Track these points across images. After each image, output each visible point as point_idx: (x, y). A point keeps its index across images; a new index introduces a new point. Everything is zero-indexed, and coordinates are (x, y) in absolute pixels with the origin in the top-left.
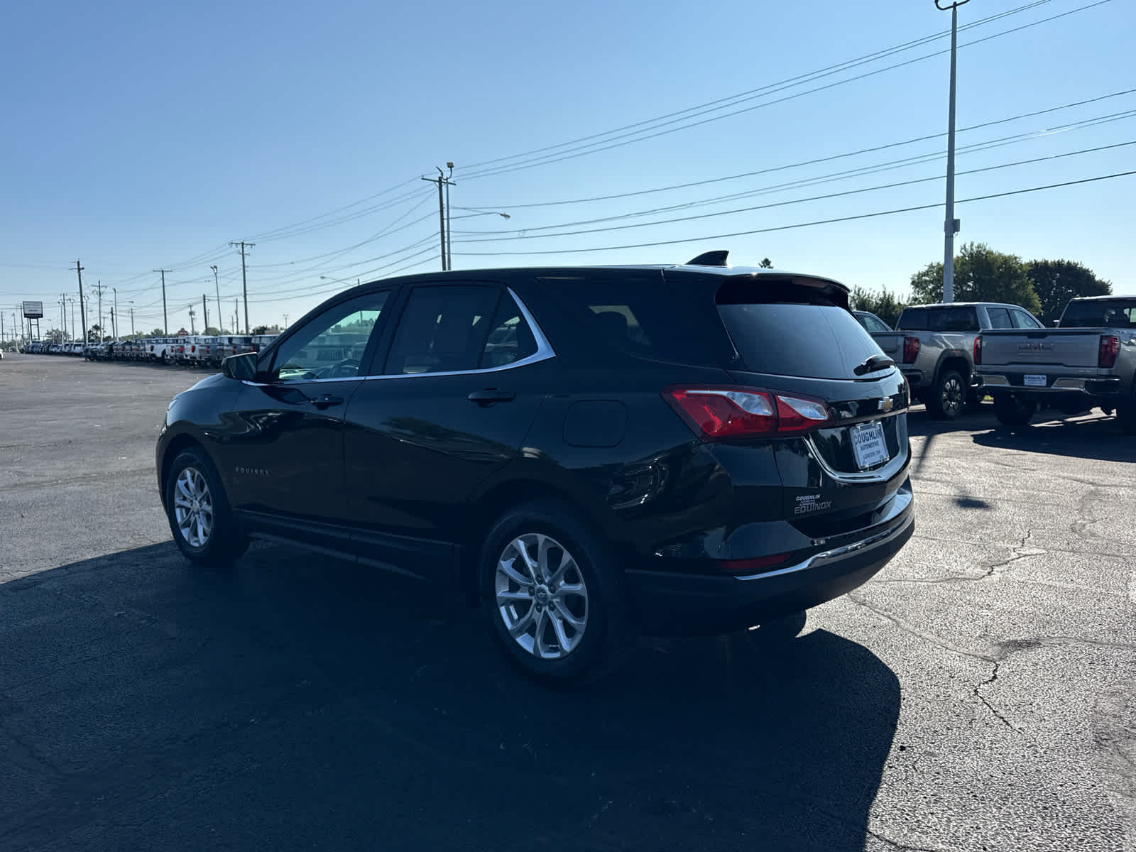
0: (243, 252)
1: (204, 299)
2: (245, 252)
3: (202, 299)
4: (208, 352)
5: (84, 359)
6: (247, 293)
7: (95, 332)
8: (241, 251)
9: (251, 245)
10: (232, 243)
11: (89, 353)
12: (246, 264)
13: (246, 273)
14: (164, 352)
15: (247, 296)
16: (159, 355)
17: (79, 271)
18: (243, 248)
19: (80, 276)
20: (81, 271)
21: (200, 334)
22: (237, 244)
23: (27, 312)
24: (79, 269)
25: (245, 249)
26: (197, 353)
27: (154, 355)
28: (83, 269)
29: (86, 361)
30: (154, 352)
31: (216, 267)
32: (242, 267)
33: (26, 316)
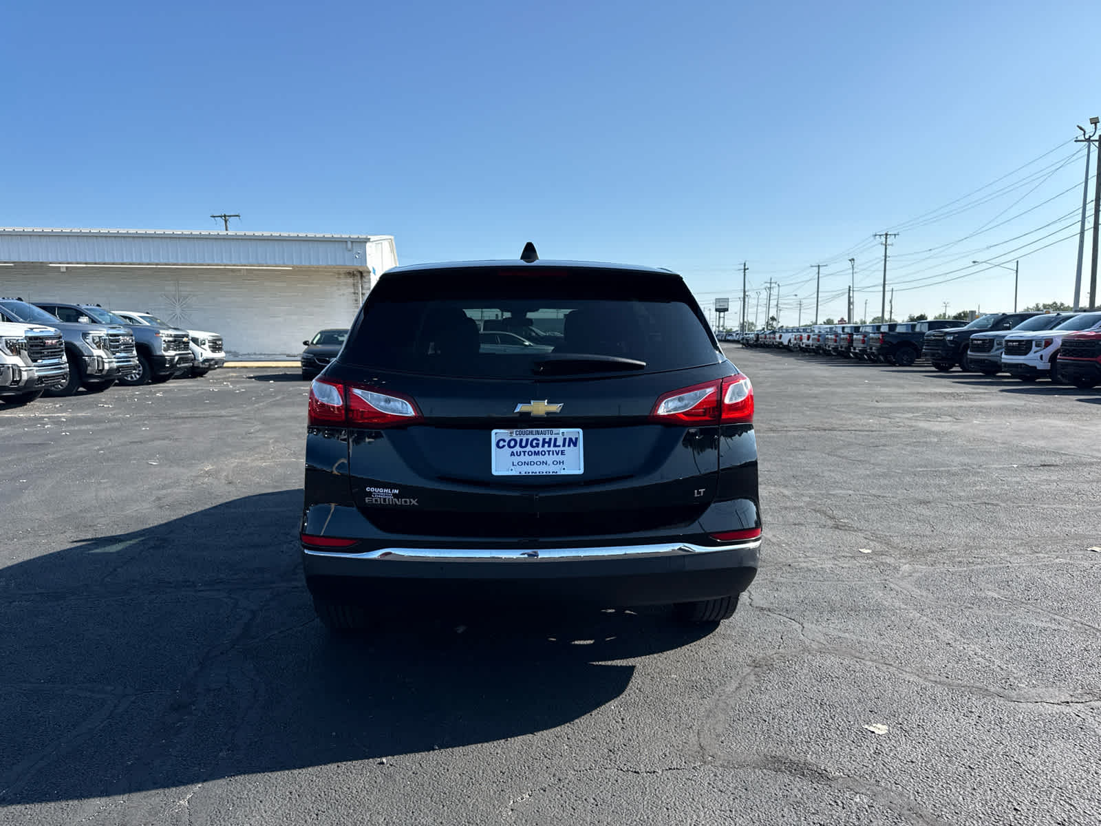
0: (886, 242)
1: (849, 290)
2: (888, 242)
3: (847, 291)
4: (818, 340)
5: (740, 346)
6: (886, 283)
7: (771, 322)
8: (884, 243)
9: (895, 235)
10: (876, 235)
11: (745, 341)
12: (888, 254)
13: (887, 263)
14: (790, 341)
15: (886, 286)
16: (786, 343)
17: (744, 272)
18: (886, 238)
19: (745, 275)
20: (746, 271)
21: (836, 322)
22: (880, 235)
23: (718, 307)
24: (745, 270)
25: (888, 240)
26: (810, 342)
27: (781, 343)
28: (748, 269)
29: (742, 348)
30: (781, 340)
31: (853, 260)
32: (884, 258)
33: (717, 310)
